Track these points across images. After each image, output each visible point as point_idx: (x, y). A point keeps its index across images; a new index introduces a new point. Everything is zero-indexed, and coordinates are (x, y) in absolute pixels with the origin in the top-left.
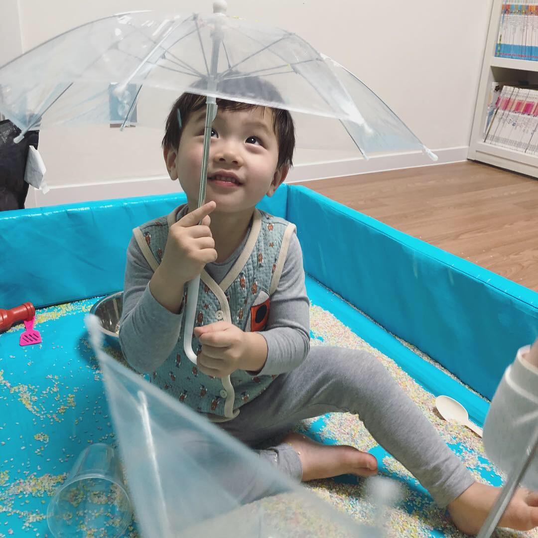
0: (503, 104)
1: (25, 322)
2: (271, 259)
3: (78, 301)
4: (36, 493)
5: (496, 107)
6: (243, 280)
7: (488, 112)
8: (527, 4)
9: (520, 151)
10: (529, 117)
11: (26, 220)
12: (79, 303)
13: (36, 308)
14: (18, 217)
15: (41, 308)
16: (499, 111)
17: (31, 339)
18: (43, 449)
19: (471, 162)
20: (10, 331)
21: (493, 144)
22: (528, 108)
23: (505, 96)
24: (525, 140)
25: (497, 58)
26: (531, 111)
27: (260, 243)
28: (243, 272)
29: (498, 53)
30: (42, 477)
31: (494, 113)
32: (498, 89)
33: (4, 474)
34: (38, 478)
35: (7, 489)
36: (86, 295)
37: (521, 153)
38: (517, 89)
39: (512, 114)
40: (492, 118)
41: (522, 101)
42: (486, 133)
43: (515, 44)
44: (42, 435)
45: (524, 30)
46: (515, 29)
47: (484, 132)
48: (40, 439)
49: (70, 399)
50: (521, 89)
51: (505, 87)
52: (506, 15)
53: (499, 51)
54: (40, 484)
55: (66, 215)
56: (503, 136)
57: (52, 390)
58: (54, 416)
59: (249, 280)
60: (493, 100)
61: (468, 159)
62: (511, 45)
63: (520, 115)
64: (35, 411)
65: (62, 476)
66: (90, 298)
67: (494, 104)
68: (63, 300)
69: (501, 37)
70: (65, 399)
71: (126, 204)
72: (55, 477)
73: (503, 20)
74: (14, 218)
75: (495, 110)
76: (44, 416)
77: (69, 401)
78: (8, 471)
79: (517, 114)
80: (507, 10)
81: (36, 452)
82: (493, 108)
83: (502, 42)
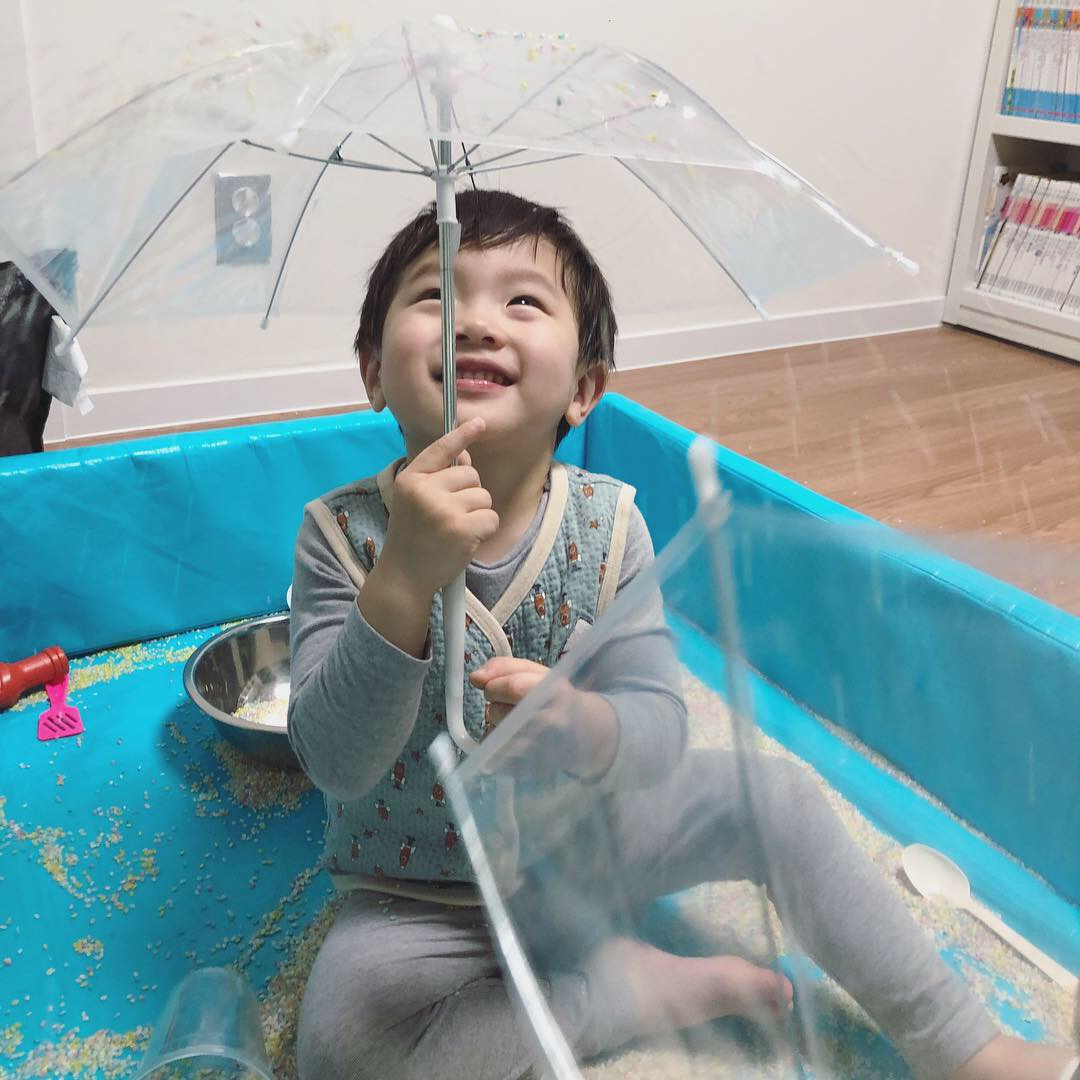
0: (1018, 210)
1: (47, 687)
2: (595, 553)
3: (158, 639)
4: (81, 1074)
5: (1002, 217)
6: (541, 599)
7: (986, 227)
8: (1069, 8)
9: (1050, 308)
10: (1070, 238)
11: (49, 476)
12: (159, 645)
13: (71, 656)
14: (31, 470)
15: (81, 655)
16: (1008, 225)
17: (60, 725)
18: (91, 974)
19: (948, 329)
20: (16, 708)
21: (994, 293)
22: (1067, 222)
23: (1022, 195)
24: (1061, 286)
25: (1006, 117)
26: (1072, 228)
27: (570, 523)
28: (541, 583)
29: (1008, 107)
30: (93, 1038)
31: (999, 229)
32: (1007, 180)
33: (11, 1032)
34: (85, 1040)
35: (21, 1064)
36: (173, 628)
37: (1052, 312)
38: (1045, 182)
39: (1034, 232)
40: (994, 241)
41: (1056, 205)
42: (982, 269)
43: (1044, 88)
44: (89, 941)
45: (1061, 61)
46: (1042, 58)
47: (977, 267)
48: (85, 950)
49: (146, 859)
50: (1053, 182)
51: (1020, 176)
52: (1024, 29)
53: (1010, 103)
54: (89, 1053)
55: (131, 464)
56: (1017, 274)
57: (107, 839)
58: (114, 897)
59: (552, 598)
60: (996, 203)
61: (945, 323)
62: (1034, 92)
63: (1052, 234)
64: (74, 886)
65: (134, 1034)
66: (181, 632)
67: (998, 211)
68: (126, 639)
69: (1014, 73)
70: (136, 860)
71: (255, 438)
72: (119, 1036)
73: (1017, 41)
74: (22, 472)
75: (1000, 224)
76: (94, 899)
77: (144, 865)
78: (19, 1024)
79: (1044, 233)
80: (1026, 18)
81: (78, 980)
82: (996, 218)
83: (1017, 85)
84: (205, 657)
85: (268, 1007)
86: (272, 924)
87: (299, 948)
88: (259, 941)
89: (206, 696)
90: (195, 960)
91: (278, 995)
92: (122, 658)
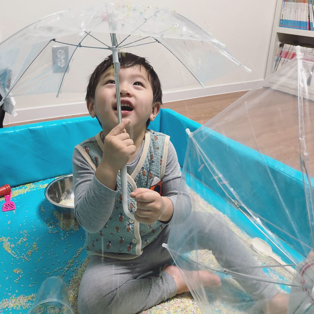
0: (284, 55)
1: (5, 196)
2: (158, 157)
3: (37, 181)
4: (16, 308)
6: (144, 172)
7: (276, 59)
11: (5, 135)
12: (37, 183)
13: (12, 187)
15: (14, 187)
16: (282, 59)
17: (9, 206)
18: (19, 279)
23: (286, 50)
25: (281, 27)
27: (151, 148)
28: (144, 167)
29: (281, 25)
30: (19, 297)
31: (279, 60)
32: (281, 46)
34: (17, 298)
36: (41, 178)
38: (292, 46)
39: (289, 60)
40: (278, 63)
41: (295, 53)
43: (291, 19)
44: (18, 269)
45: (296, 12)
46: (291, 11)
47: (273, 71)
48: (17, 272)
49: (34, 245)
50: (294, 46)
51: (285, 44)
52: (285, 2)
53: (282, 23)
54: (18, 302)
55: (29, 131)
57: (23, 240)
58: (25, 257)
59: (147, 171)
60: (278, 52)
61: (264, 87)
62: (289, 20)
64: (13, 254)
65: (31, 296)
66: (44, 180)
67: (279, 55)
69: (283, 15)
70: (31, 246)
71: (65, 123)
72: (27, 297)
73: (283, 6)
75: (280, 58)
76: (19, 257)
77: (34, 247)
81: (15, 281)
82: (278, 57)
83: (283, 18)
84: (51, 187)
85: (70, 288)
86: (71, 264)
87: (79, 270)
88: (67, 269)
89: (51, 198)
90: (48, 274)
91: (73, 284)
92: (27, 187)
